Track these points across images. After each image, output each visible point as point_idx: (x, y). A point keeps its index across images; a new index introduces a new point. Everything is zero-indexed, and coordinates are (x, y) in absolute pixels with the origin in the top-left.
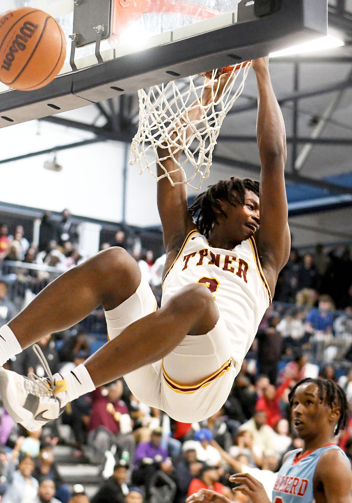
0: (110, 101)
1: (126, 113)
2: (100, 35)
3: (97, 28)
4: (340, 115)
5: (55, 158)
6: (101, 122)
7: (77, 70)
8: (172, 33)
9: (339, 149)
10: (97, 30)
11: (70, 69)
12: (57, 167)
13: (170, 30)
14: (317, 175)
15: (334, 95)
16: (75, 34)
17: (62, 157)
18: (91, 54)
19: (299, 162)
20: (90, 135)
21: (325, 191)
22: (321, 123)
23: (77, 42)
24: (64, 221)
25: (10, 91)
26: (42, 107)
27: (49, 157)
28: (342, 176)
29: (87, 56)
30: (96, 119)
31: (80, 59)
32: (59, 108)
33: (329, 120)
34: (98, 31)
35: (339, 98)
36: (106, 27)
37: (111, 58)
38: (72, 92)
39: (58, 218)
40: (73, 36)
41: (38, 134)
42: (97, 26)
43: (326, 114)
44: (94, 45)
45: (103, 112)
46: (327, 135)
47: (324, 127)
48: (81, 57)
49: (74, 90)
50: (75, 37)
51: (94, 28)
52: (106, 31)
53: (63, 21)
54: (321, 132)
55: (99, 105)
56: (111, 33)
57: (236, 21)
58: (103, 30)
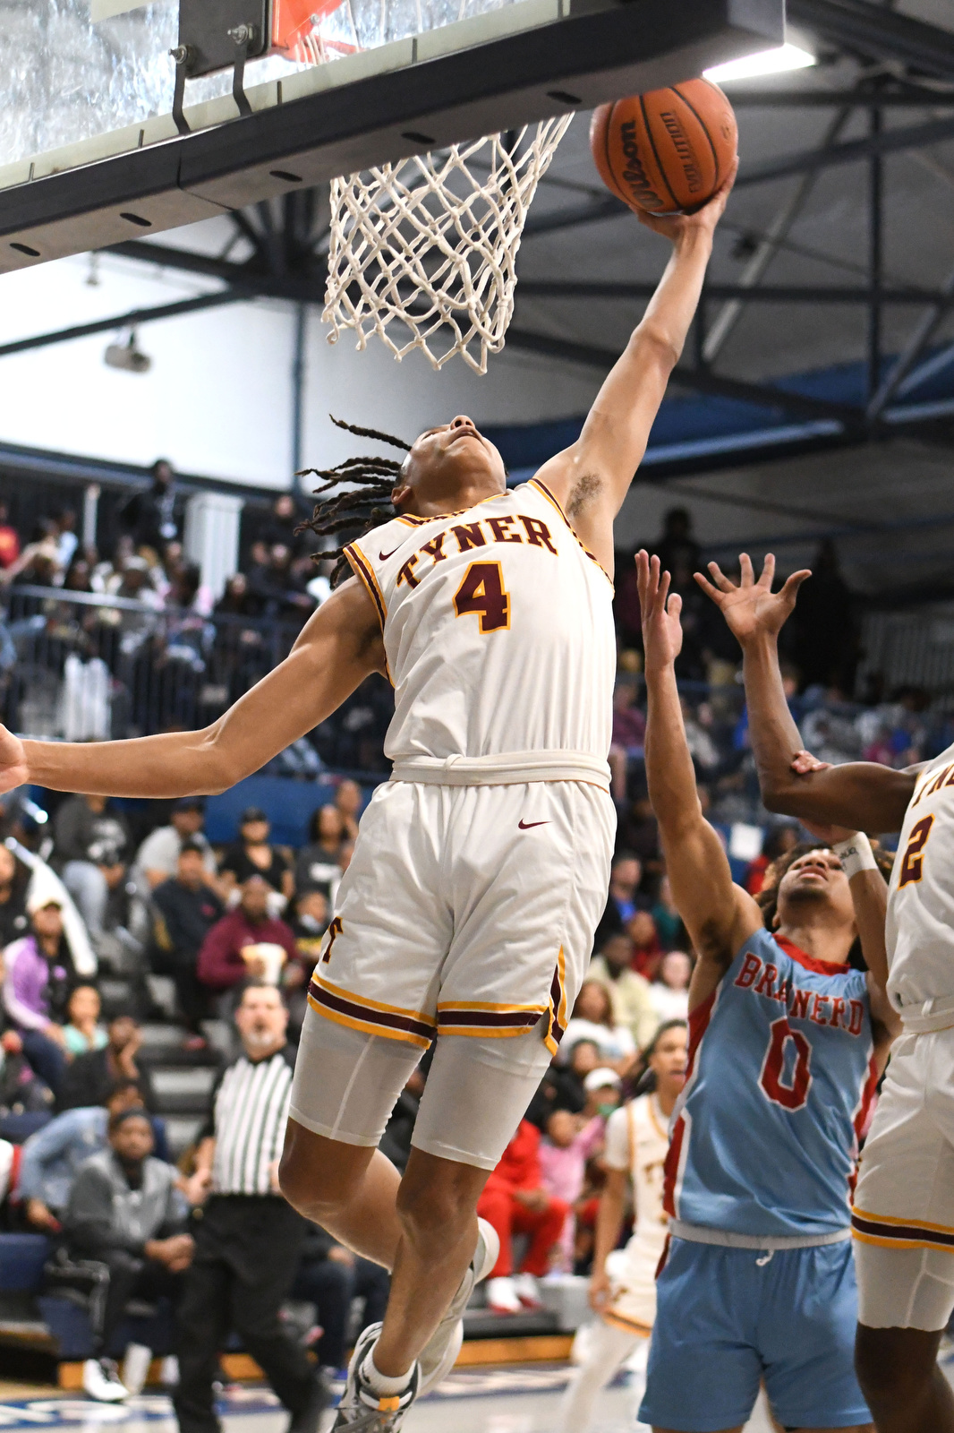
0: (263, 208)
1: (299, 230)
2: (244, 48)
3: (235, 31)
4: (808, 230)
5: (132, 340)
6: (242, 252)
7: (190, 132)
8: (415, 41)
9: (806, 312)
10: (237, 35)
11: (174, 129)
12: (137, 361)
13: (409, 35)
14: (752, 373)
15: (793, 183)
16: (183, 47)
17: (150, 336)
18: (224, 94)
19: (711, 345)
20: (213, 285)
21: (776, 412)
22: (764, 249)
23: (187, 66)
24: (160, 489)
25: (31, 182)
26: (108, 220)
27: (118, 337)
28: (813, 376)
29: (212, 98)
30: (230, 246)
31: (197, 107)
32: (147, 223)
33: (781, 243)
34: (238, 39)
35: (806, 189)
36: (256, 29)
37: (272, 101)
38: (180, 184)
39: (143, 484)
40: (180, 50)
41: (92, 282)
42: (236, 26)
43: (774, 230)
44: (230, 72)
45: (244, 228)
46: (778, 278)
47: (770, 258)
48: (200, 101)
49: (182, 179)
50: (183, 53)
51: (229, 32)
52: (257, 37)
53: (154, 13)
54: (762, 272)
55: (237, 216)
56: (270, 44)
57: (566, 11)
58: (251, 36)
